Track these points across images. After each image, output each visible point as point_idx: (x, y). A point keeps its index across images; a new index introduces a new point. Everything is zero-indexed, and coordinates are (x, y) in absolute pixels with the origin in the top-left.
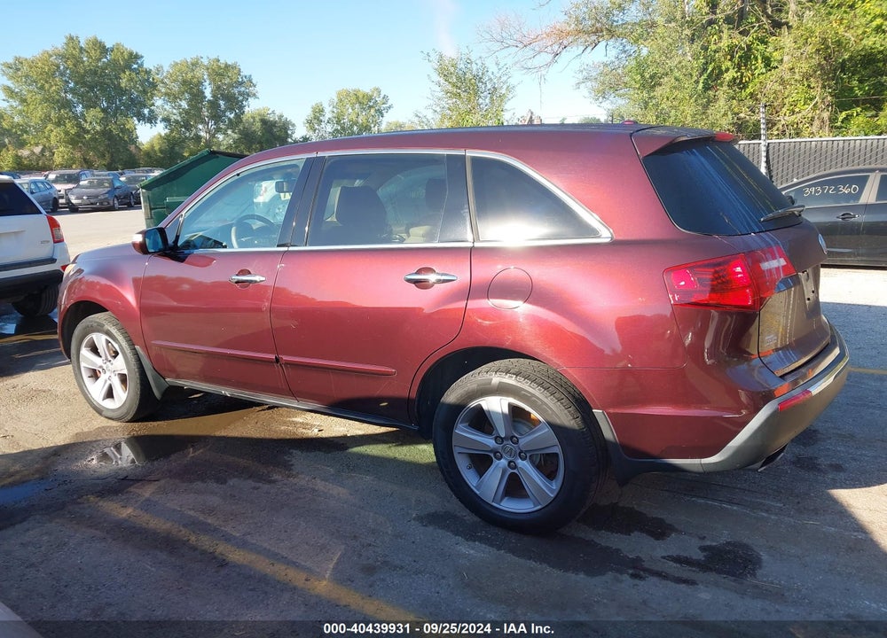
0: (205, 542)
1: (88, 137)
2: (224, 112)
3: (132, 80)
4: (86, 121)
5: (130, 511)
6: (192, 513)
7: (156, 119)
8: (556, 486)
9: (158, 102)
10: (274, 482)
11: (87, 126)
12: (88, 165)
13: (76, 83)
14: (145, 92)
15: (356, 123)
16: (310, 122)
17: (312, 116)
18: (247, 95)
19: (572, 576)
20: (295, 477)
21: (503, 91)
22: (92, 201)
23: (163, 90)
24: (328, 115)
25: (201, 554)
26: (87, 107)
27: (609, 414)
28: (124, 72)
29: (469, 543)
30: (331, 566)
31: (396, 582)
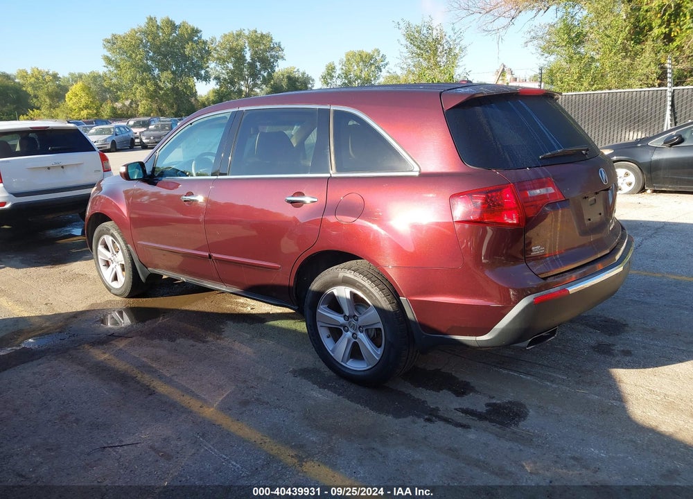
0: (146, 379)
1: (161, 92)
2: (260, 71)
3: (193, 49)
4: (160, 81)
5: (106, 356)
6: (144, 359)
7: (210, 78)
8: (380, 351)
9: (212, 65)
10: (207, 342)
11: (162, 85)
12: (162, 113)
13: (154, 53)
14: (202, 58)
15: (359, 78)
16: (324, 78)
17: (326, 73)
18: (277, 58)
19: (383, 417)
20: (221, 339)
21: (457, 51)
22: (157, 140)
23: (216, 56)
24: (338, 72)
25: (141, 386)
26: (162, 70)
27: (411, 301)
28: (188, 44)
29: (321, 390)
30: (220, 399)
31: (259, 412)
